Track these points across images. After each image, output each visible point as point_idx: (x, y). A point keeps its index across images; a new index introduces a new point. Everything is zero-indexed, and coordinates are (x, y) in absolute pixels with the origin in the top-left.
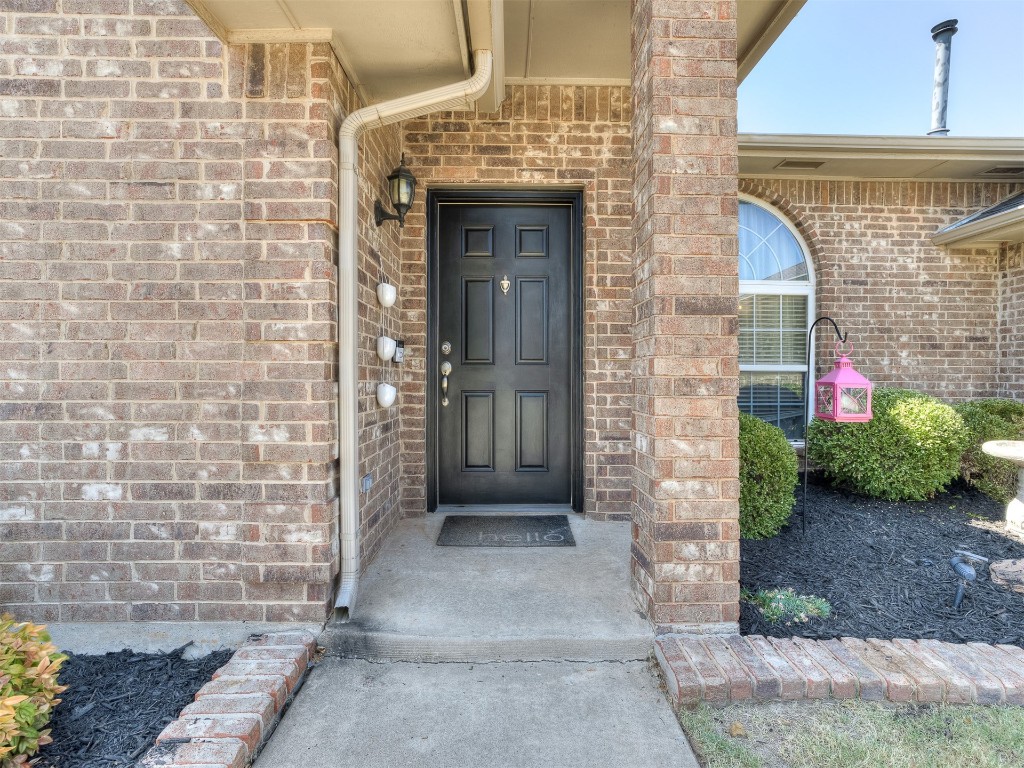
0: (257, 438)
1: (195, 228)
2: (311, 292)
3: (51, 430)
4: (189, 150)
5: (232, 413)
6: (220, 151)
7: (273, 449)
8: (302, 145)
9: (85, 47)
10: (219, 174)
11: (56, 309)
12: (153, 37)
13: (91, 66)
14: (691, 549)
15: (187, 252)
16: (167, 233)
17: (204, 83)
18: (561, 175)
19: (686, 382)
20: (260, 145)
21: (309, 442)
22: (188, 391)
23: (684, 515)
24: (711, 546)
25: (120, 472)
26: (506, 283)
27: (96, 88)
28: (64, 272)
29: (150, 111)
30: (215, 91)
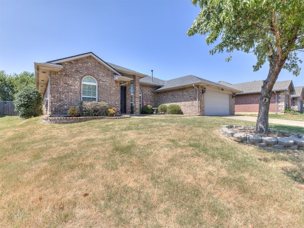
0: (116, 103)
4: (112, 86)
6: (114, 86)
10: (114, 88)
11: (105, 95)
13: (107, 80)
15: (112, 92)
17: (113, 82)
19: (137, 101)
20: (116, 86)
22: (112, 100)
25: (108, 105)
27: (107, 82)
28: (105, 93)
29: (110, 84)
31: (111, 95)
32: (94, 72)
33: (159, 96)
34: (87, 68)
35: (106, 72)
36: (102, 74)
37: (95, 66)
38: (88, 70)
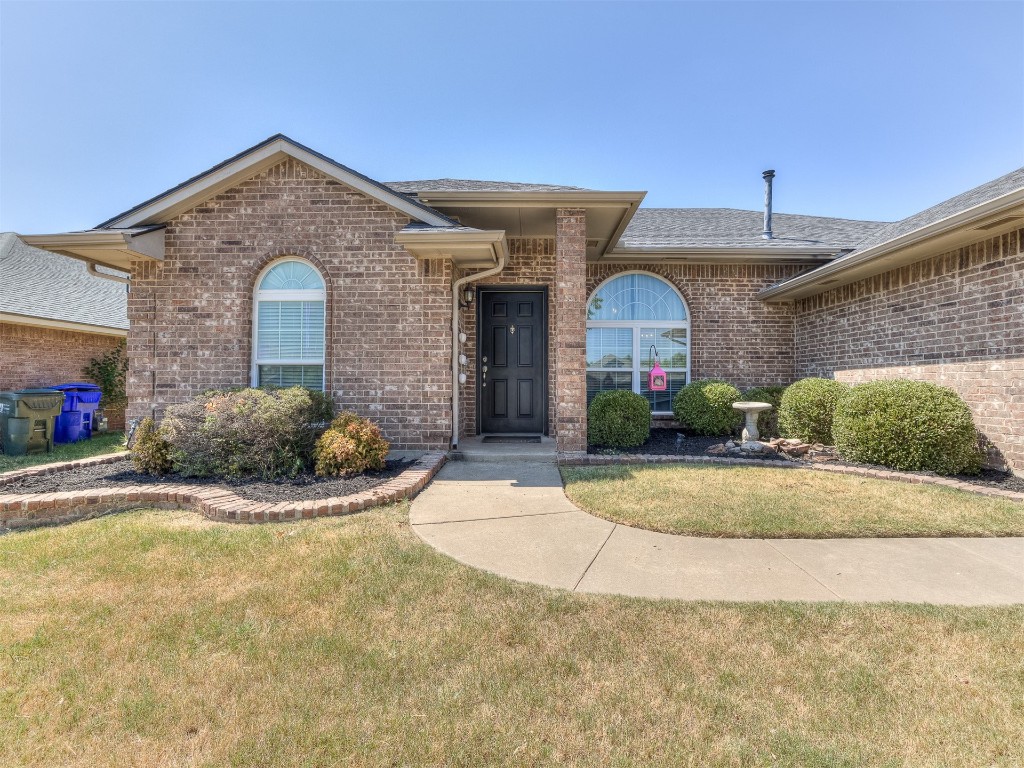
0: (427, 389)
1: (406, 320)
2: (445, 341)
3: (360, 386)
4: (405, 294)
5: (419, 381)
6: (415, 295)
7: (432, 392)
8: (442, 293)
9: (372, 261)
10: (413, 302)
11: (361, 347)
12: (393, 258)
13: (374, 268)
14: (570, 426)
15: (404, 328)
16: (397, 321)
17: (410, 272)
18: (538, 280)
19: (568, 370)
20: (428, 293)
21: (444, 390)
22: (404, 374)
23: (568, 414)
24: (577, 425)
25: (382, 400)
26: (513, 329)
27: (374, 275)
28: (364, 334)
29: (392, 281)
30: (413, 275)
31: (396, 347)
32: (307, 236)
33: (812, 318)
34: (274, 220)
35: (369, 222)
36: (349, 236)
37: (313, 202)
38: (281, 230)
